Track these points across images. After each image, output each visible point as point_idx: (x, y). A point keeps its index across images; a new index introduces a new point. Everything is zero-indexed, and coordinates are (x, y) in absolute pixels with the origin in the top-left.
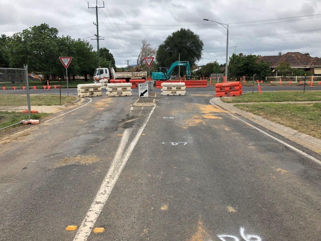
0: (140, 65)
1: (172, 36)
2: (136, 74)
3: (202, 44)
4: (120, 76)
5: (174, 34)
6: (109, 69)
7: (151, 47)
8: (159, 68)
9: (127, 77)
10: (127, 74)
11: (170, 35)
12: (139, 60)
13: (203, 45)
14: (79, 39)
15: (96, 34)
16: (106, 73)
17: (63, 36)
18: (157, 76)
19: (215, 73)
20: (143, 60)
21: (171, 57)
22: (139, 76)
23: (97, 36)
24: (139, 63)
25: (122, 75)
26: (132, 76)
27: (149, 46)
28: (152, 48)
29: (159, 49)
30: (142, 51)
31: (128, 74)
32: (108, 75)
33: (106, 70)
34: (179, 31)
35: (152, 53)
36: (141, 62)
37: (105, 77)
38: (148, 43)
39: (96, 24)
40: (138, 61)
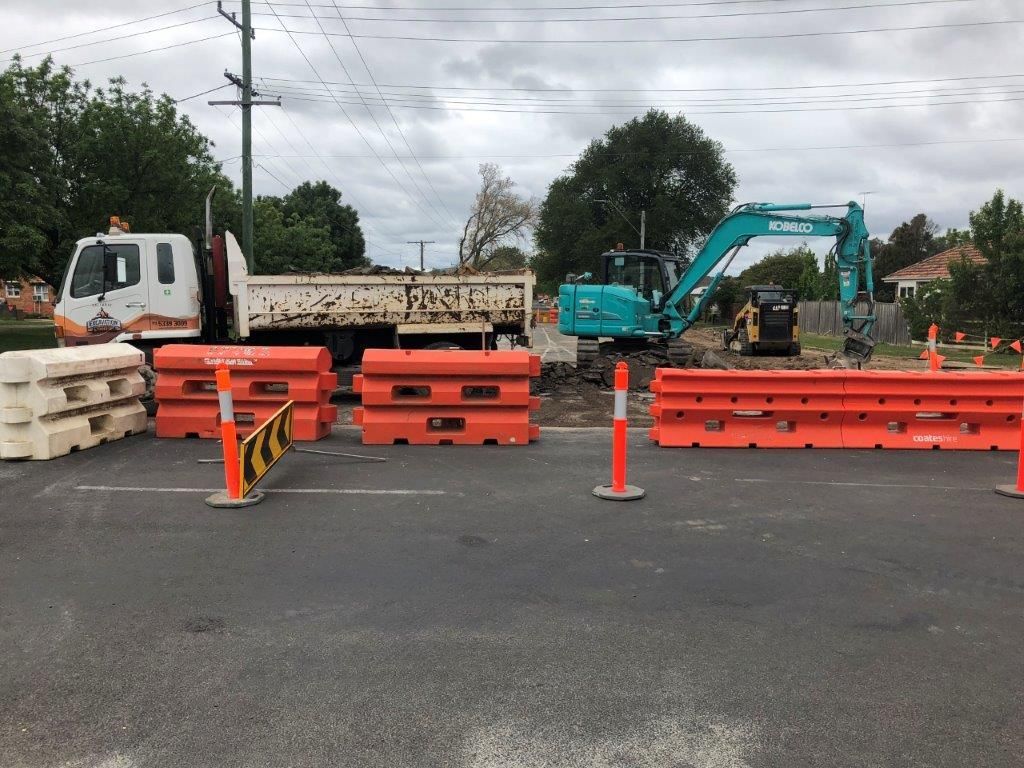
0: (472, 260)
1: (605, 142)
2: (439, 294)
3: (730, 179)
4: (294, 311)
5: (615, 135)
6: (198, 242)
7: (514, 191)
8: (610, 259)
9: (360, 321)
10: (361, 295)
11: (598, 138)
12: (466, 243)
13: (734, 183)
14: (113, 81)
15: (238, 72)
16: (166, 275)
17: (17, 58)
18: (596, 314)
19: (811, 298)
20: (482, 243)
21: (604, 228)
22: (464, 306)
23: (244, 84)
24: (465, 252)
25: (316, 296)
26: (402, 307)
27: (506, 190)
28: (517, 198)
29: (551, 196)
30: (481, 205)
31: (373, 296)
32: (181, 299)
33: (164, 251)
34: (641, 120)
35: (518, 214)
36: (476, 250)
37: (154, 311)
38: (503, 178)
39: (239, 20)
40: (462, 244)
